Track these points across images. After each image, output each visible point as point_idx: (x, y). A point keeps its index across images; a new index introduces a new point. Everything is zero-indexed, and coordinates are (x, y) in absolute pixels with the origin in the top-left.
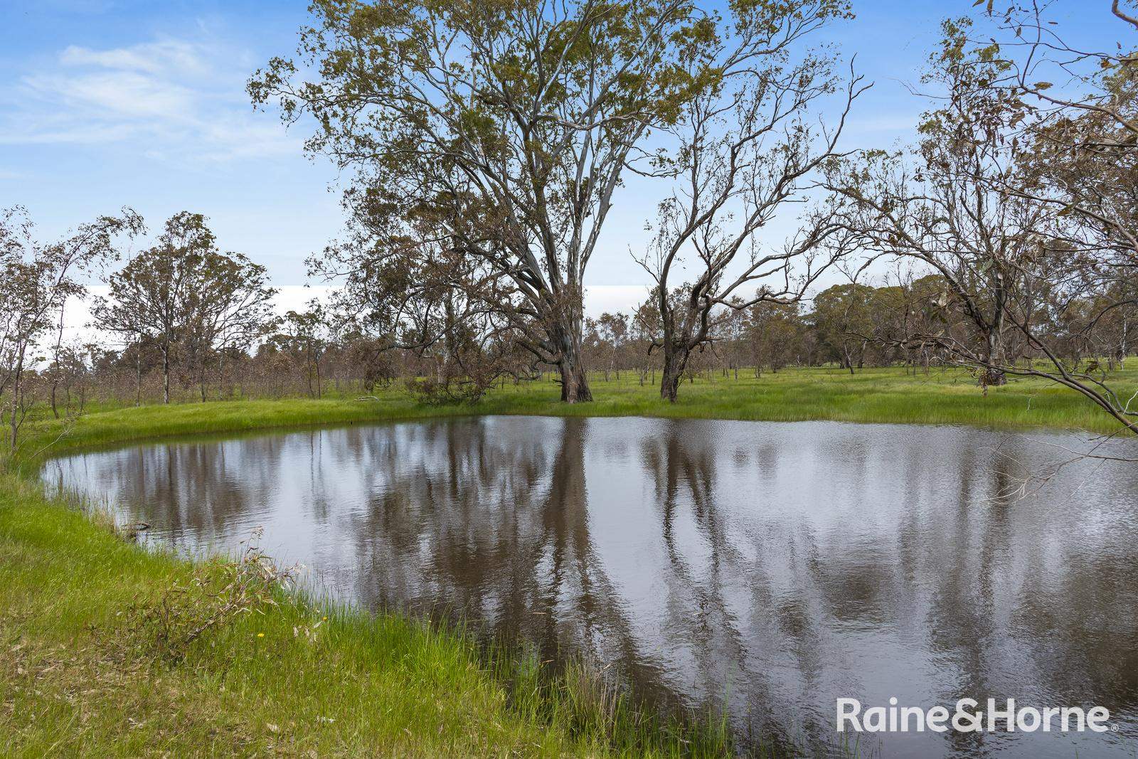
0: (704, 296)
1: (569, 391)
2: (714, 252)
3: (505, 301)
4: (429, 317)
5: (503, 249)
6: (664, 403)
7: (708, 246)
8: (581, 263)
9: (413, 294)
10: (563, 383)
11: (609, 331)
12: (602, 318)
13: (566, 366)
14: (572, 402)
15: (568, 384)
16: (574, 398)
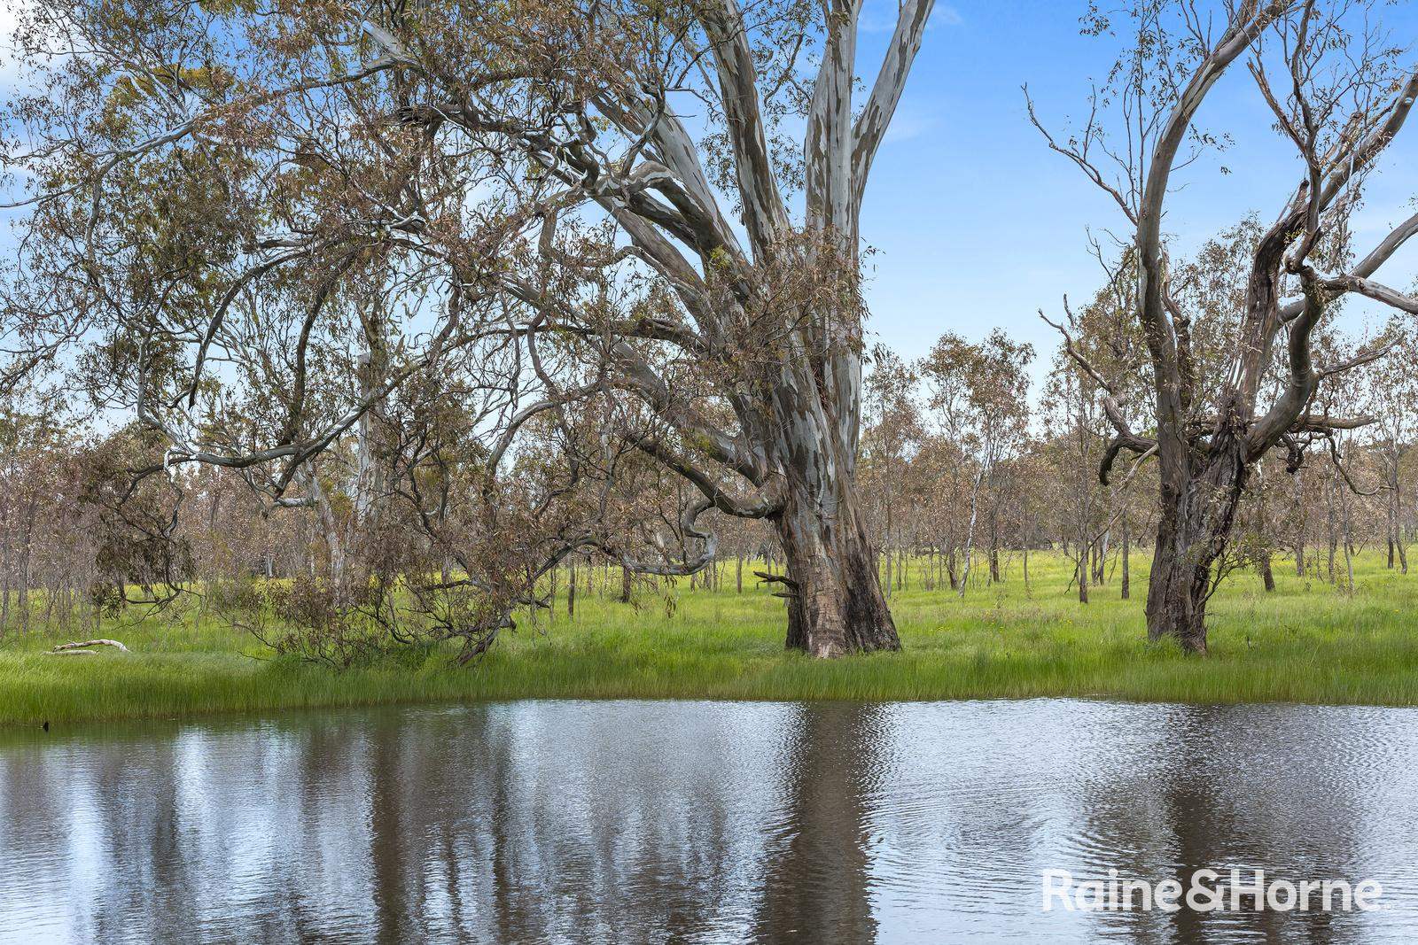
0: (1297, 268)
1: (815, 614)
2: (1328, 112)
3: (587, 293)
4: (309, 354)
5: (577, 108)
6: (1159, 655)
7: (1306, 91)
8: (856, 155)
9: (258, 272)
10: (792, 585)
11: (959, 404)
12: (939, 354)
13: (806, 525)
14: (825, 652)
15: (811, 590)
16: (831, 638)
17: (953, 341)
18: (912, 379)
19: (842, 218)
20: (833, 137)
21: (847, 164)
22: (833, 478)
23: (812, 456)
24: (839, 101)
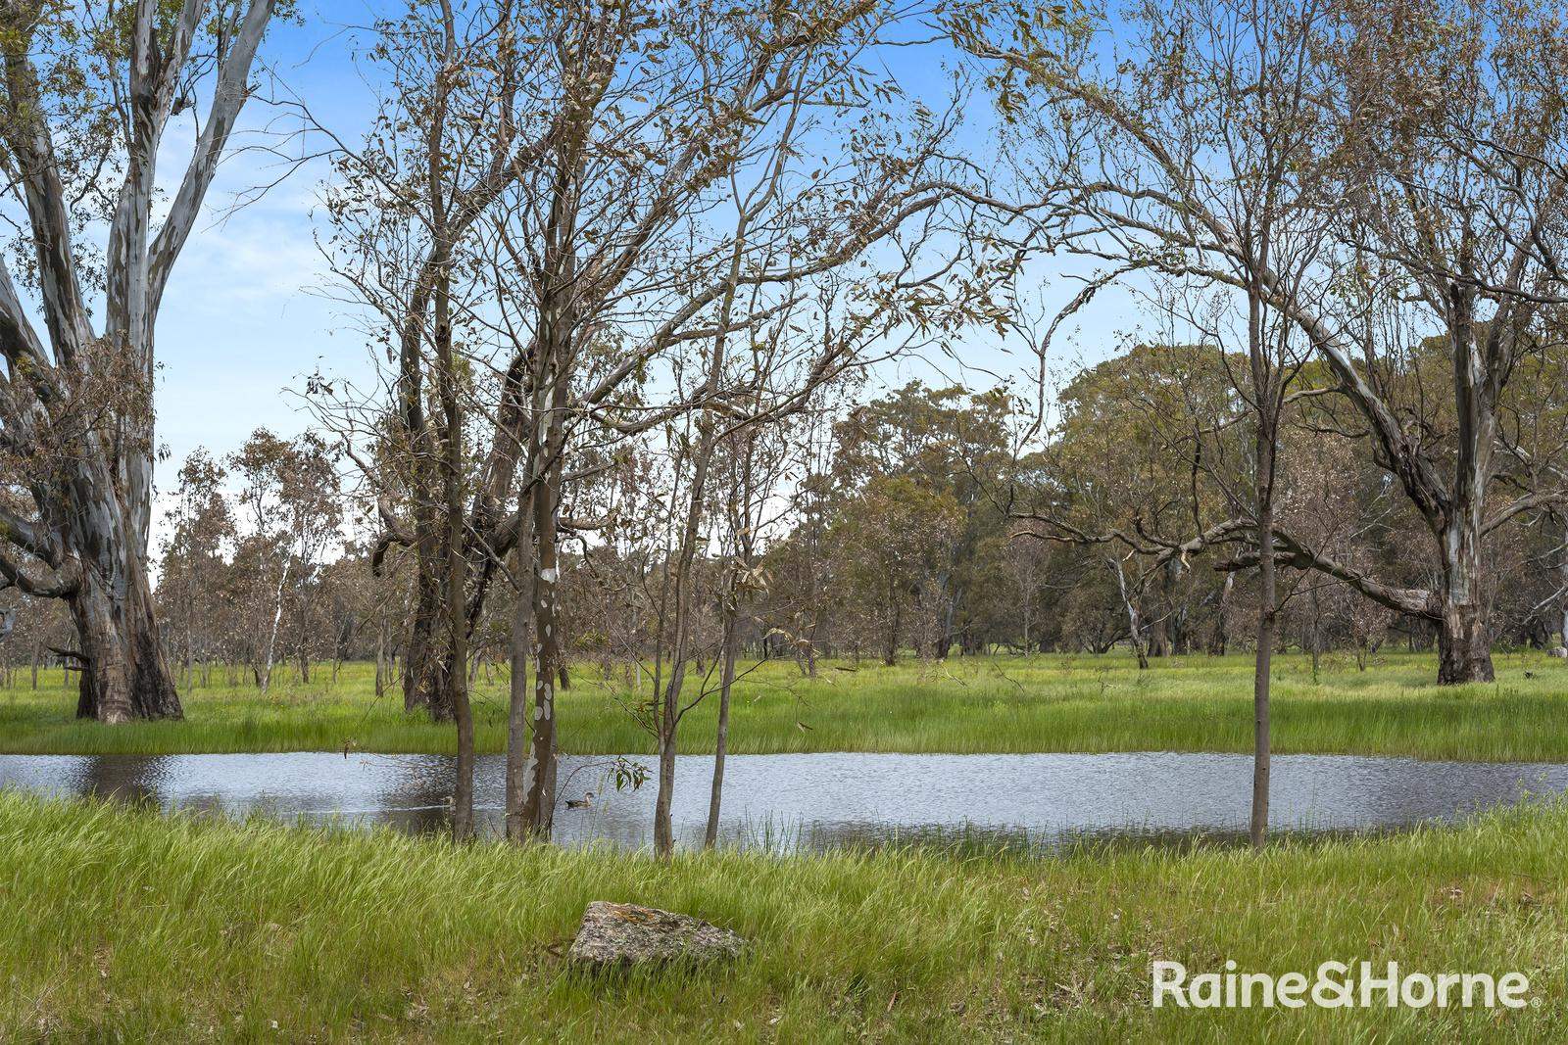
1: (104, 686)
8: (153, 269)
10: (84, 660)
13: (97, 606)
15: (101, 664)
16: (118, 708)
17: (265, 436)
18: (221, 473)
19: (138, 326)
20: (132, 253)
21: (144, 278)
22: (124, 562)
23: (105, 542)
24: (138, 221)
